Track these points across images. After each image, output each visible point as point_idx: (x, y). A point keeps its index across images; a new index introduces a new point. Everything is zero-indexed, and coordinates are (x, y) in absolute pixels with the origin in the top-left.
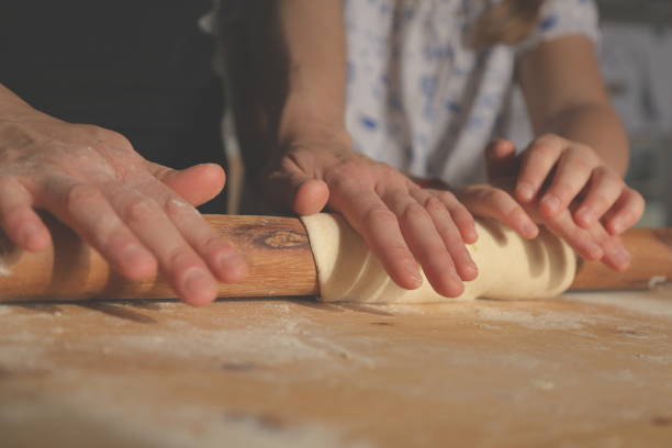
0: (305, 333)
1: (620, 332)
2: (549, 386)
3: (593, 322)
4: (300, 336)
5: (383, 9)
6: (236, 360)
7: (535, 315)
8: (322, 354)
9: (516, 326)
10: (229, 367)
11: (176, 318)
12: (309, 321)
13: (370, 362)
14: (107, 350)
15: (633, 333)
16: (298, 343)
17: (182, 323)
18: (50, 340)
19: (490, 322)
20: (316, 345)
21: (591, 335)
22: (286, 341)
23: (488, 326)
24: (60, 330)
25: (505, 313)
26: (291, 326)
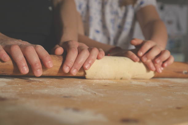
0: (85, 88)
1: (169, 87)
2: (149, 100)
3: (162, 84)
4: (84, 89)
5: (99, 3)
6: (66, 95)
7: (147, 83)
8: (89, 93)
9: (141, 86)
10: (65, 97)
11: (50, 85)
12: (86, 86)
13: (102, 95)
14: (33, 93)
15: (173, 87)
16: (83, 91)
17: (52, 86)
18: (18, 91)
19: (134, 85)
20: (88, 91)
21: (161, 88)
22: (80, 90)
23: (134, 86)
24: (20, 89)
25: (139, 83)
26: (81, 87)
